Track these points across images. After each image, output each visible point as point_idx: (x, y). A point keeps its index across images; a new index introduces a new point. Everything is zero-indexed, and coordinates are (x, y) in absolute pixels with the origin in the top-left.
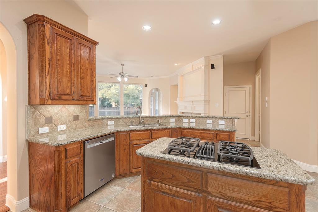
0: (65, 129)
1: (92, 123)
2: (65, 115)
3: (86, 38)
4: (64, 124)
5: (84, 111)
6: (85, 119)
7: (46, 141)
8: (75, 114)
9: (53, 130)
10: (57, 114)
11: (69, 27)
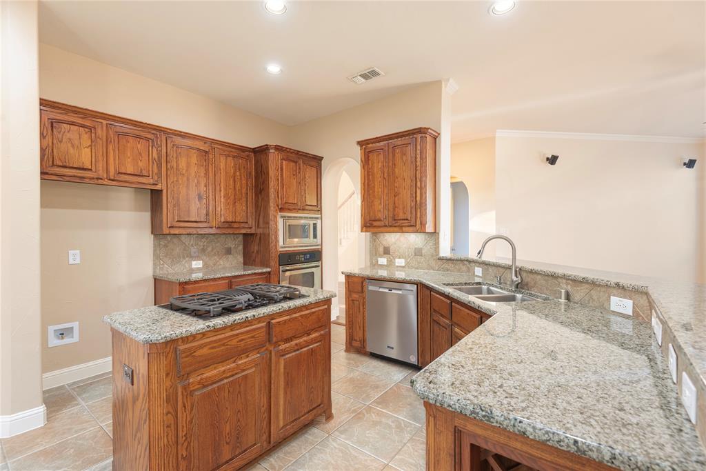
0: (403, 265)
1: (445, 265)
2: (404, 246)
3: (401, 134)
4: (403, 258)
5: (431, 243)
6: (432, 256)
7: (384, 275)
8: (416, 247)
9: (390, 264)
10: (395, 244)
11: (378, 136)
